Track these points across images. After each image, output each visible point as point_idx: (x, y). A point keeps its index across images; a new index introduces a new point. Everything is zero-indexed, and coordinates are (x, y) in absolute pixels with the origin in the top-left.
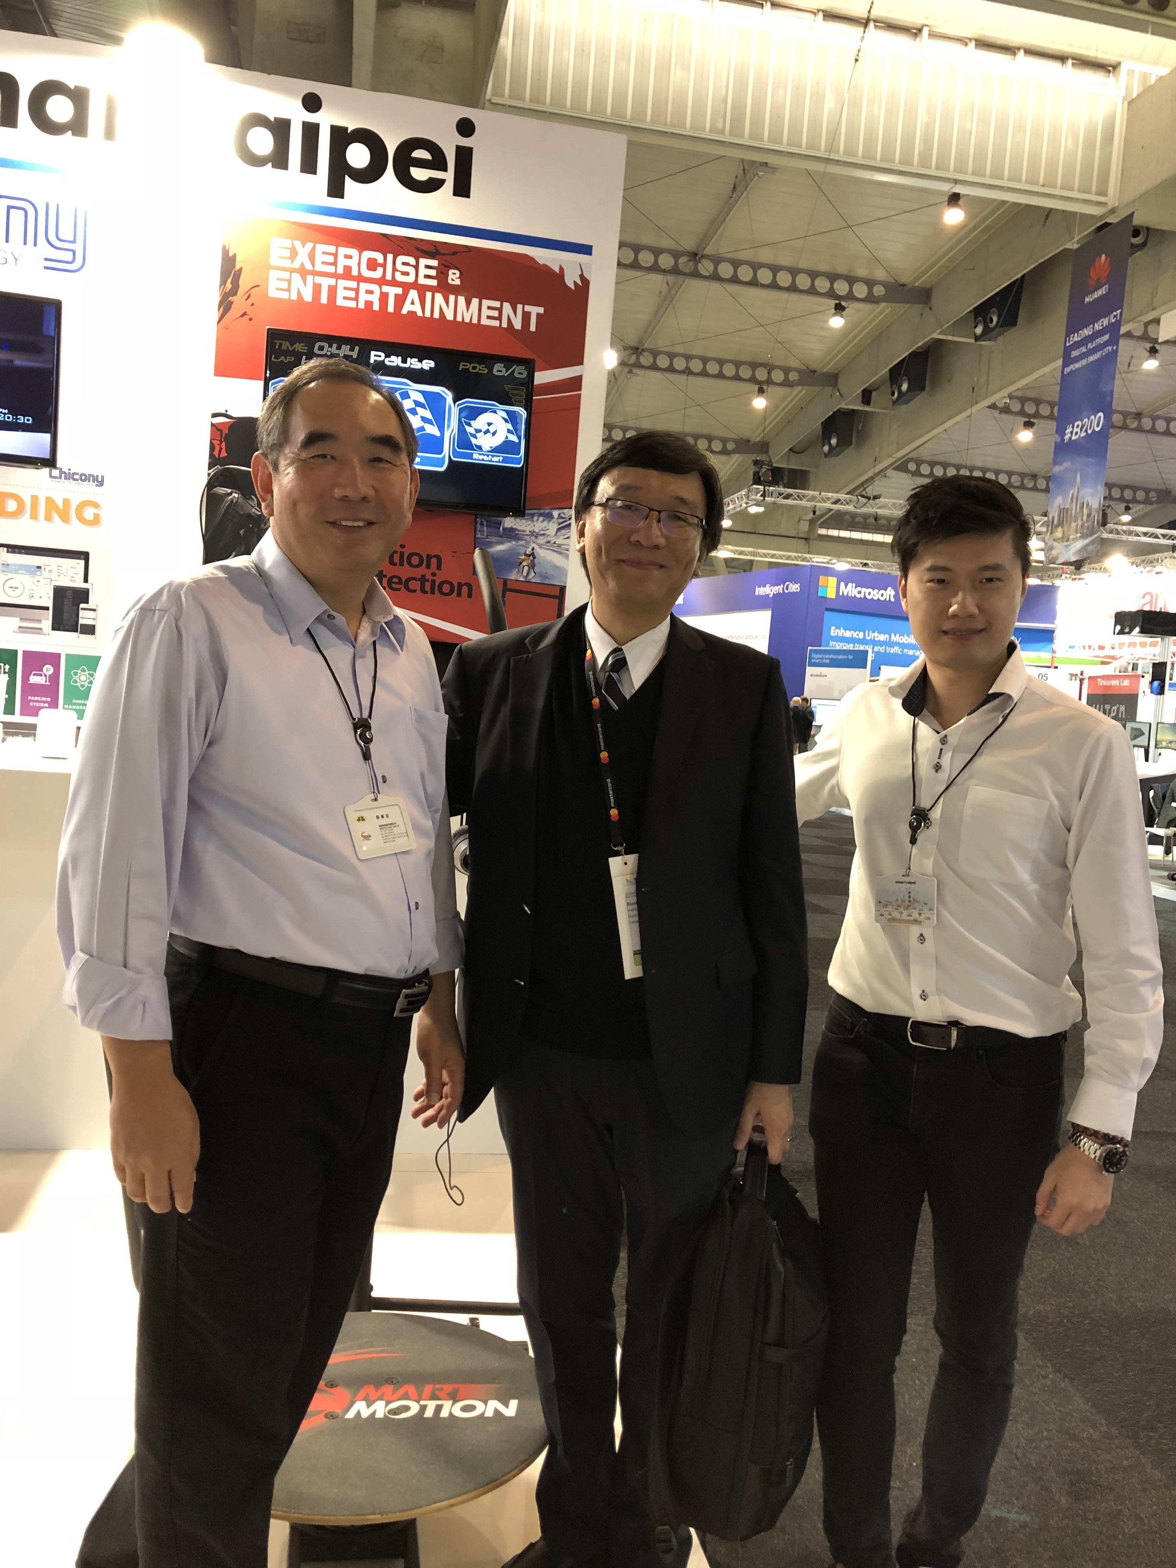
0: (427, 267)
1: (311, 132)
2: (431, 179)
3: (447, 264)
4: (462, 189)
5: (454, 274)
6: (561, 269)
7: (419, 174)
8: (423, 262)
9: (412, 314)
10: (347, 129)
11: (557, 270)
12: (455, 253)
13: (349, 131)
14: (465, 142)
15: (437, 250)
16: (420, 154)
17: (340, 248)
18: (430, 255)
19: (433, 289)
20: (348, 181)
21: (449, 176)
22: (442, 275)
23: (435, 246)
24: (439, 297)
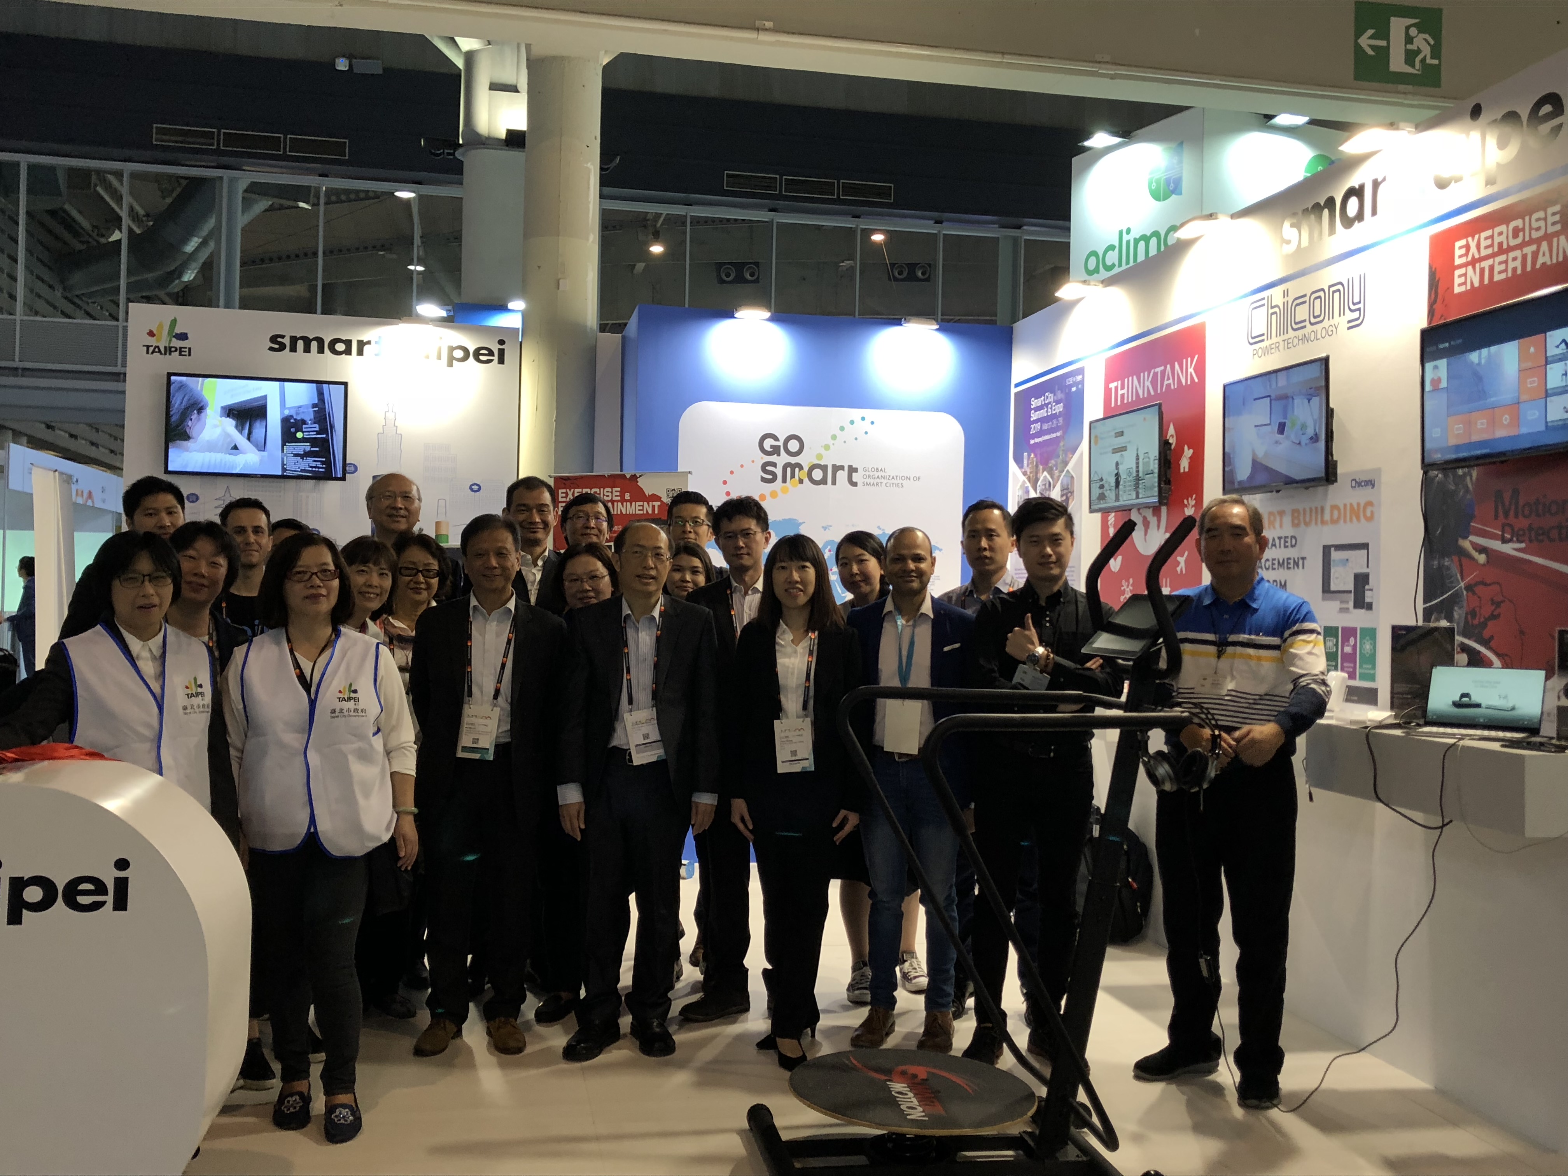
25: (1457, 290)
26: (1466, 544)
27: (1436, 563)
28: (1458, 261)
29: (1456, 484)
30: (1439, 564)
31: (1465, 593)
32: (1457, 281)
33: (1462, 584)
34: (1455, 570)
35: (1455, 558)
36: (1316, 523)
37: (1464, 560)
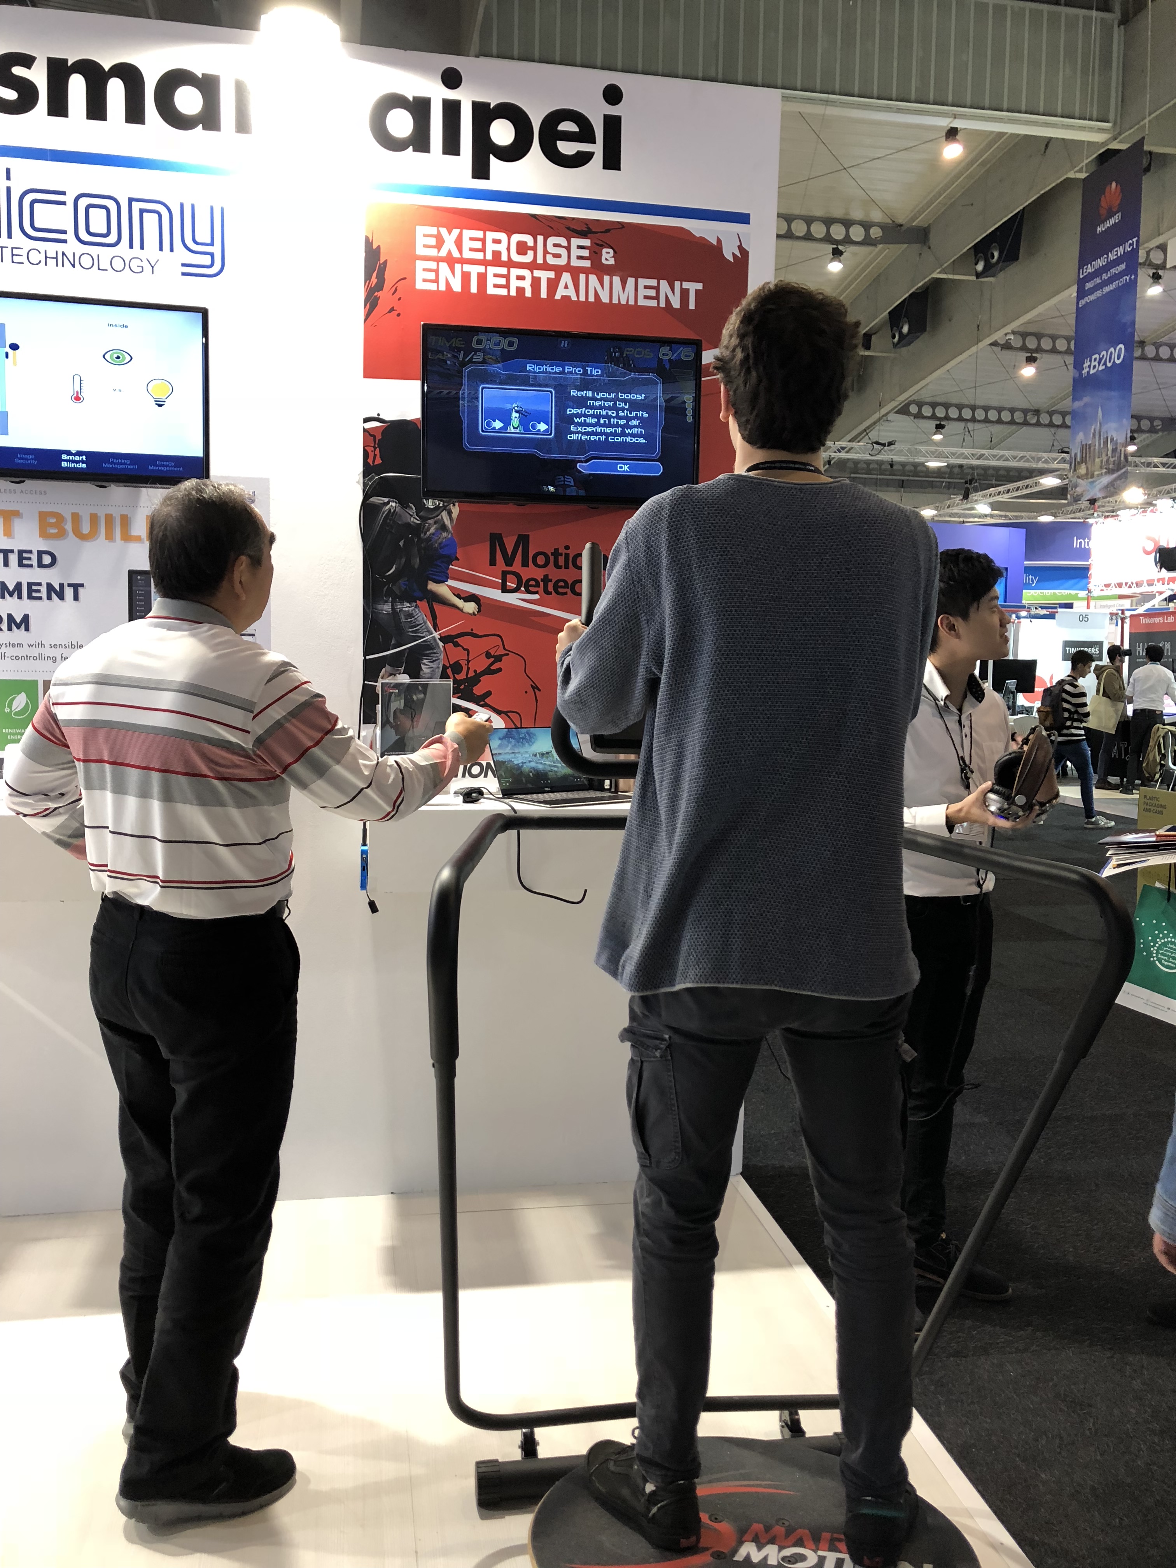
0: (580, 247)
1: (452, 109)
2: (579, 153)
3: (600, 243)
4: (612, 161)
5: (607, 253)
6: (719, 241)
7: (566, 148)
8: (575, 242)
9: (566, 298)
10: (489, 104)
11: (715, 243)
12: (608, 231)
13: (492, 106)
14: (612, 110)
15: (589, 228)
16: (567, 126)
17: (488, 233)
18: (582, 234)
19: (587, 271)
20: (493, 160)
21: (597, 148)
22: (595, 255)
23: (587, 225)
24: (593, 278)
25: (420, 285)
26: (442, 589)
27: (387, 608)
28: (420, 251)
29: (424, 519)
30: (393, 609)
31: (441, 644)
32: (420, 275)
33: (436, 635)
34: (421, 615)
35: (424, 604)
36: (110, 537)
37: (437, 607)
